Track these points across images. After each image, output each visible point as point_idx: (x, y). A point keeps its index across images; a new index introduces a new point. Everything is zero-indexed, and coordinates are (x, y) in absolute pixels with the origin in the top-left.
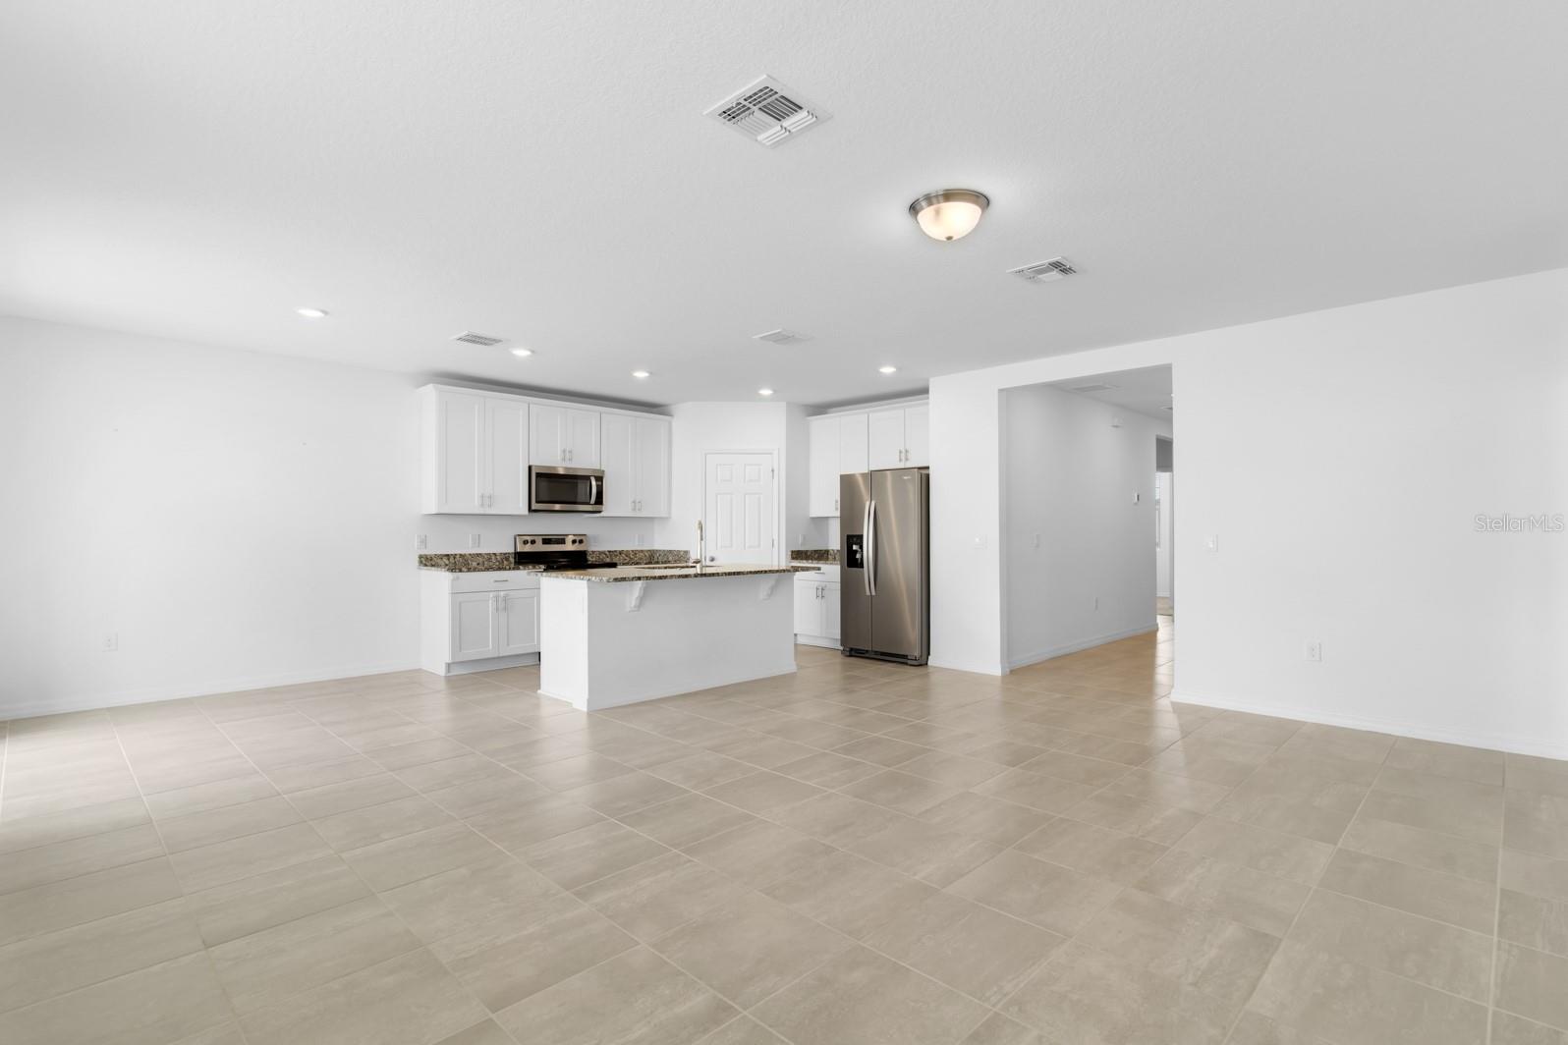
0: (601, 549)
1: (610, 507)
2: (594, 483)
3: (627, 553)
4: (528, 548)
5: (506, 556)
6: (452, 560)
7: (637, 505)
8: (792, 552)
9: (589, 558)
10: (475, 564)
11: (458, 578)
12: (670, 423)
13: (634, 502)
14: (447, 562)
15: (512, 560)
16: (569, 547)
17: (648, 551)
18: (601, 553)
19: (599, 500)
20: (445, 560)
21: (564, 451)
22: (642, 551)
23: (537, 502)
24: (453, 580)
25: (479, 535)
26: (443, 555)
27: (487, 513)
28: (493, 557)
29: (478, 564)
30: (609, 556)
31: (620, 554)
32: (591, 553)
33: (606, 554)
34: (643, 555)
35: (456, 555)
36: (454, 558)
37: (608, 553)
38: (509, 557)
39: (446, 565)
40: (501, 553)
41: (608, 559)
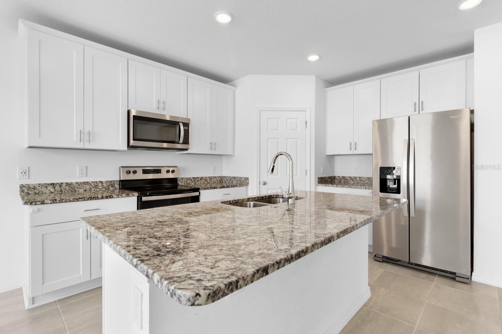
0: (188, 176)
1: (194, 146)
2: (182, 128)
3: (206, 179)
4: (132, 177)
5: (112, 183)
6: (57, 188)
7: (213, 145)
8: (319, 178)
9: (179, 183)
10: (81, 191)
11: (39, 210)
12: (234, 92)
13: (211, 143)
14: (52, 190)
15: (117, 186)
16: (164, 175)
17: (219, 177)
18: (187, 179)
19: (186, 141)
20: (51, 189)
21: (158, 102)
22: (215, 177)
23: (134, 140)
24: (33, 212)
25: (87, 167)
26: (48, 184)
27: (86, 147)
28: (100, 185)
29: (85, 190)
30: (194, 181)
31: (201, 180)
32: (181, 179)
33: (191, 180)
34: (216, 180)
35: (62, 183)
36: (60, 186)
37: (193, 179)
38: (114, 184)
39: (52, 193)
40: (107, 181)
41: (193, 183)
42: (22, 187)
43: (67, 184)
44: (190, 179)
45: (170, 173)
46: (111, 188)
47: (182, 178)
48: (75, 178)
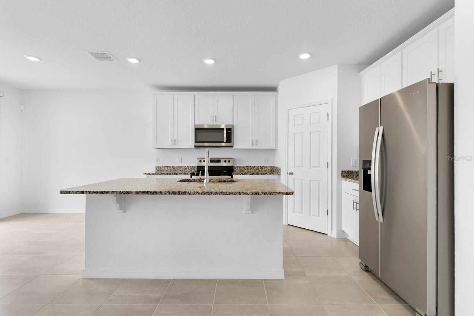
0: (242, 165)
1: (237, 144)
2: (226, 132)
3: (257, 168)
4: (201, 164)
6: (169, 168)
8: (342, 172)
9: (235, 169)
10: (179, 171)
12: (277, 97)
14: (167, 170)
15: (196, 169)
17: (270, 167)
18: (242, 167)
19: (229, 140)
20: (166, 168)
21: (213, 116)
22: (266, 167)
23: (195, 142)
25: (182, 158)
26: (165, 166)
27: (174, 148)
28: (187, 168)
29: (181, 171)
30: (247, 169)
31: (253, 168)
32: (236, 167)
33: (245, 168)
35: (171, 166)
36: (170, 168)
37: (246, 168)
38: (194, 168)
39: (167, 171)
40: (191, 166)
41: (246, 170)
42: (156, 167)
43: (173, 167)
44: (243, 167)
45: (227, 162)
46: (193, 170)
47: (238, 167)
48: (176, 164)
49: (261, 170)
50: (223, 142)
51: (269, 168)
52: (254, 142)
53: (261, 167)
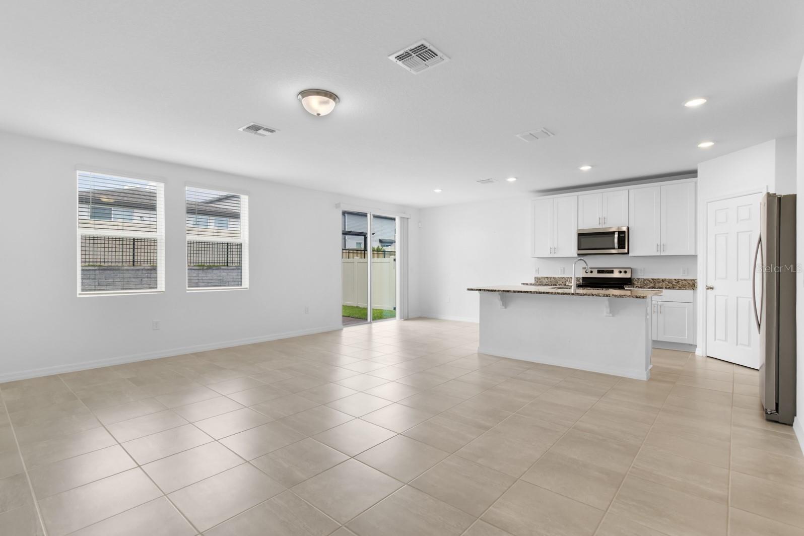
1: (634, 250)
2: (617, 236)
4: (588, 275)
7: (662, 247)
10: (561, 282)
12: (696, 183)
13: (659, 245)
16: (616, 275)
17: (692, 280)
19: (622, 246)
21: (600, 219)
22: (685, 280)
23: (579, 249)
25: (564, 268)
26: (545, 277)
27: (554, 256)
28: (571, 279)
30: (653, 282)
31: (663, 281)
33: (649, 281)
34: (686, 283)
36: (550, 278)
37: (652, 280)
38: (580, 279)
39: (547, 282)
40: (575, 278)
41: (651, 284)
42: (535, 278)
43: (554, 278)
44: (648, 280)
45: (623, 273)
46: (578, 282)
47: (639, 279)
49: (675, 284)
50: (614, 249)
51: (690, 282)
52: (659, 247)
53: (675, 280)
